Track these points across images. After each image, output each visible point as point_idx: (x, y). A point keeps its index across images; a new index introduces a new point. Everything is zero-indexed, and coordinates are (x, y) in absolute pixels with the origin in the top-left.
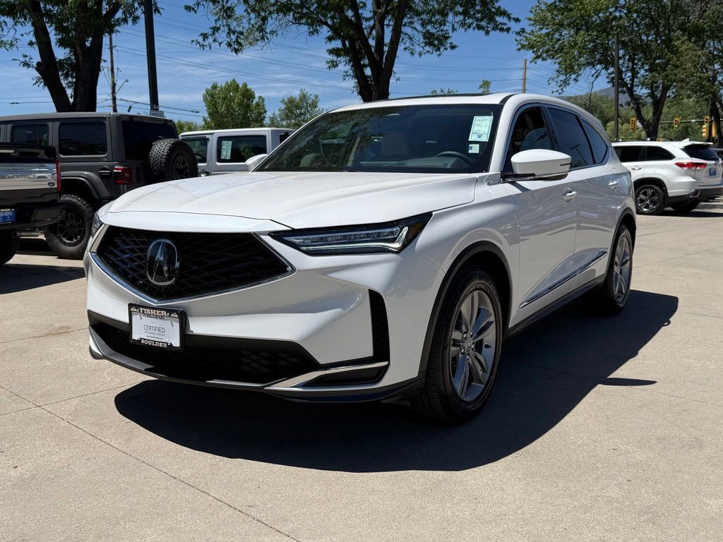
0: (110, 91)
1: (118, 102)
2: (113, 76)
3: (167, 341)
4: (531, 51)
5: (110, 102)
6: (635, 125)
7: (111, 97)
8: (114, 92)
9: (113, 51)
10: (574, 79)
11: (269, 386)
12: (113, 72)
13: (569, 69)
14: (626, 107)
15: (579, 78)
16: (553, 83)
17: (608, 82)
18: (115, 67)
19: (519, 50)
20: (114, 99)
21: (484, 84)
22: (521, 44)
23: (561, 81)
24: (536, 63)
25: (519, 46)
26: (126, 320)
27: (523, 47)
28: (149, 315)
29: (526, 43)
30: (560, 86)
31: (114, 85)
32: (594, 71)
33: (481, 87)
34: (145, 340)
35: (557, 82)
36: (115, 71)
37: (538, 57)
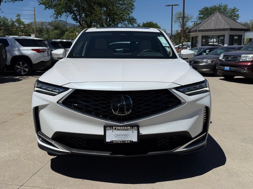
3: (130, 140)
4: (44, 5)
6: (76, 34)
10: (60, 17)
11: (175, 150)
13: (59, 13)
14: (78, 28)
15: (62, 16)
16: (52, 17)
17: (72, 19)
19: (39, 5)
21: (18, 15)
22: (40, 3)
23: (55, 17)
24: (46, 10)
25: (39, 3)
26: (102, 133)
27: (41, 3)
28: (118, 130)
29: (42, 2)
30: (55, 19)
32: (66, 14)
33: (17, 16)
34: (115, 141)
35: (53, 17)
37: (47, 8)
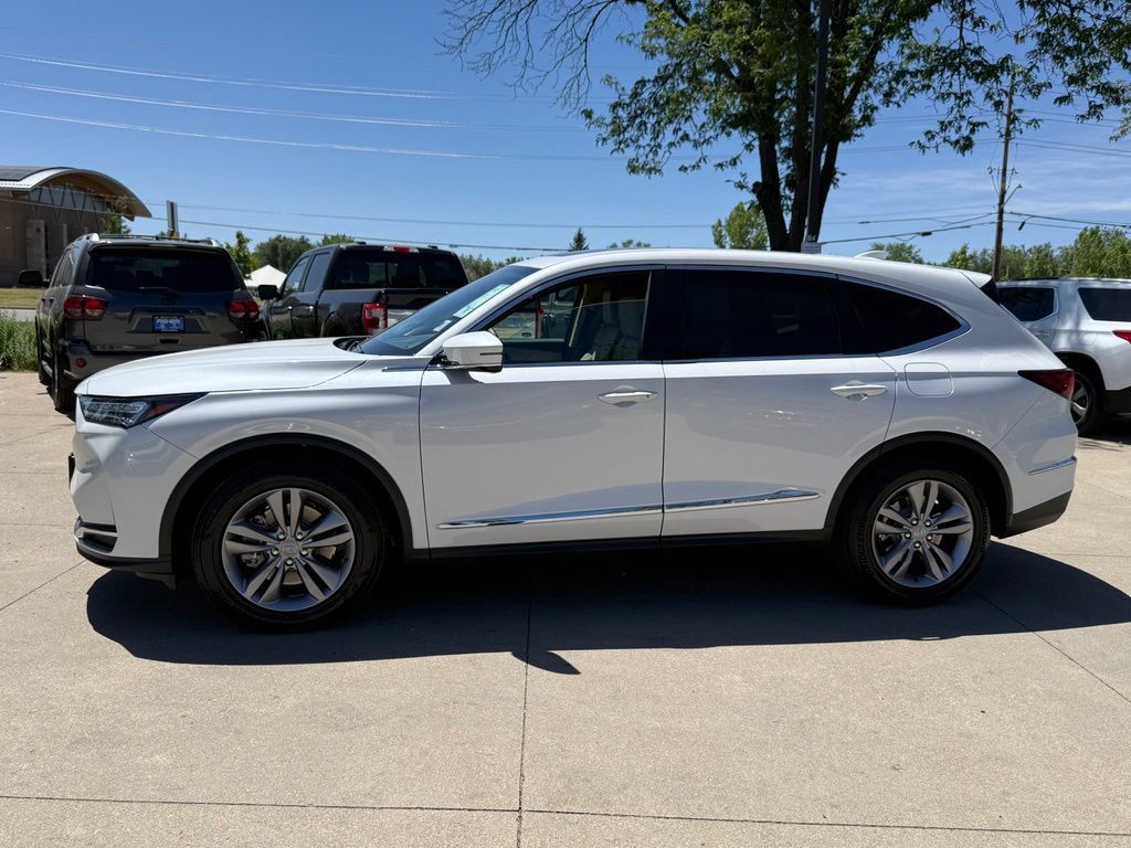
0: (997, 201)
1: (1005, 217)
2: (1004, 181)
5: (995, 218)
7: (996, 209)
8: (1002, 202)
9: (1010, 145)
12: (1004, 174)
18: (1009, 167)
20: (1001, 212)
31: (1003, 193)
36: (1008, 173)
